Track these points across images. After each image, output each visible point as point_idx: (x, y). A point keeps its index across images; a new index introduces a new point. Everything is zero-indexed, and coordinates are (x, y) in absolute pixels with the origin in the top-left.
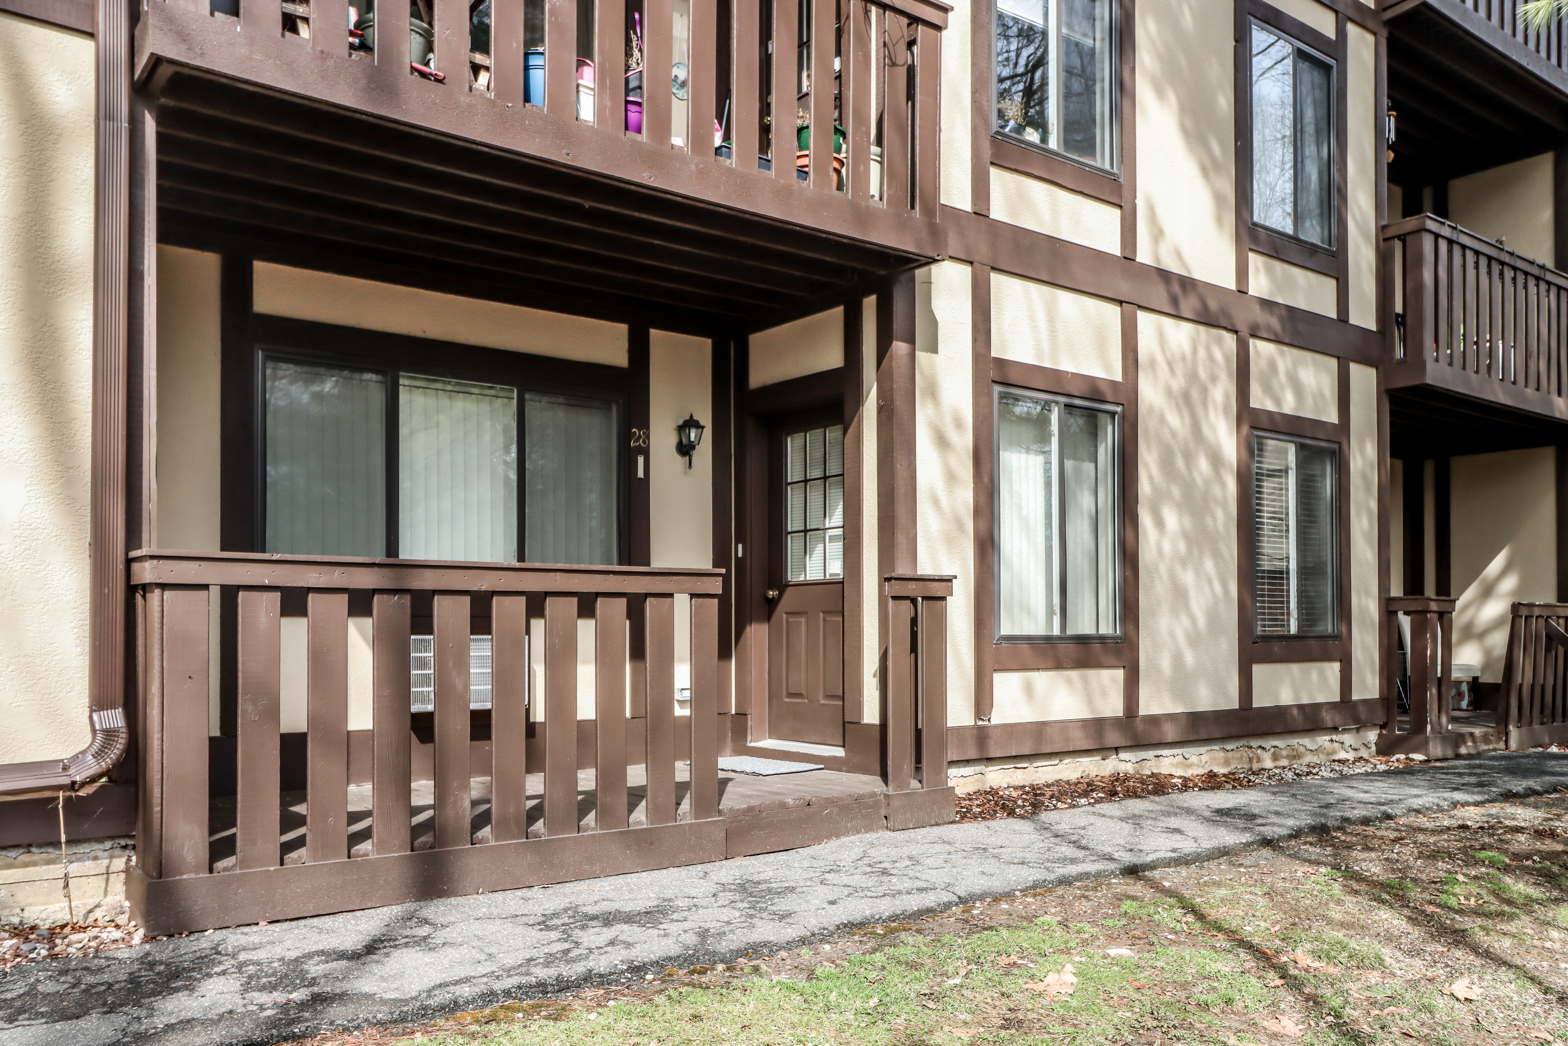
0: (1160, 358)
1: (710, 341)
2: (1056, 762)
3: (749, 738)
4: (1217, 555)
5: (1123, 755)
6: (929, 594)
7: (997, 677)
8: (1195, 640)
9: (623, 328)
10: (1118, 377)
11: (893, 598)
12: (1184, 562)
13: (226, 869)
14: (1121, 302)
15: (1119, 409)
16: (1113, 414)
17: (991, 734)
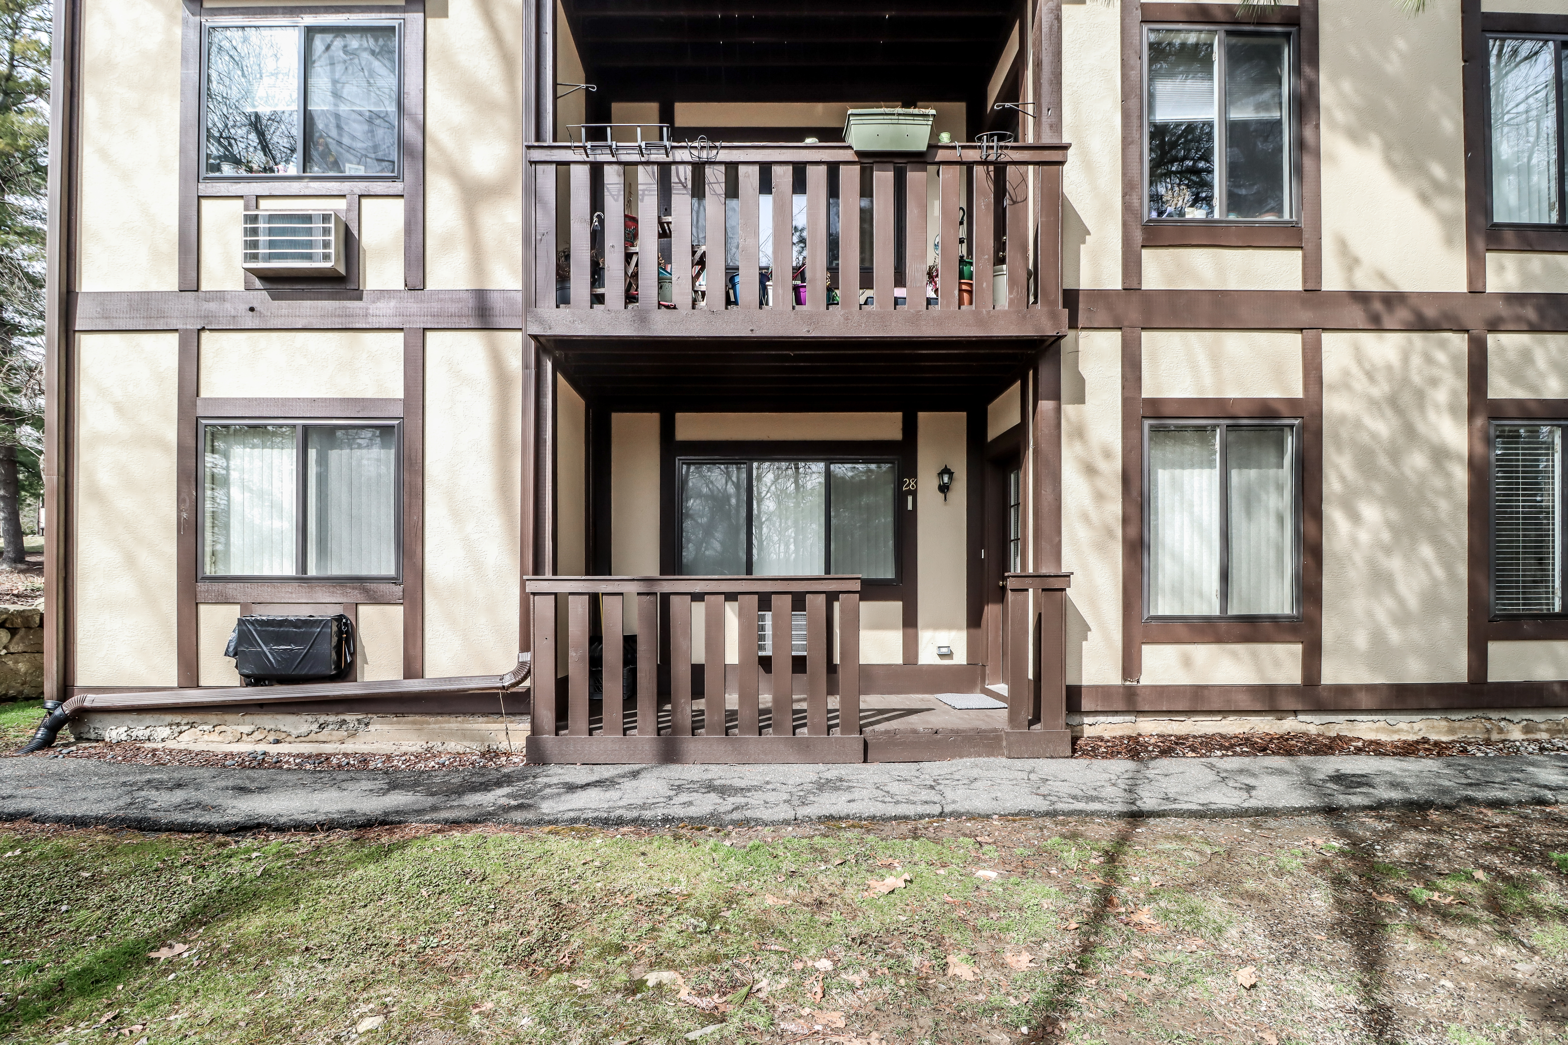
0: (1354, 369)
1: (965, 413)
2: (1219, 718)
3: (987, 682)
4: (1437, 542)
5: (1301, 717)
6: (1046, 587)
7: (1146, 649)
8: (1402, 619)
9: (899, 415)
10: (1298, 393)
11: (1012, 590)
12: (1388, 551)
13: (565, 735)
14: (1301, 330)
15: (1296, 422)
16: (1292, 427)
17: (1138, 692)
